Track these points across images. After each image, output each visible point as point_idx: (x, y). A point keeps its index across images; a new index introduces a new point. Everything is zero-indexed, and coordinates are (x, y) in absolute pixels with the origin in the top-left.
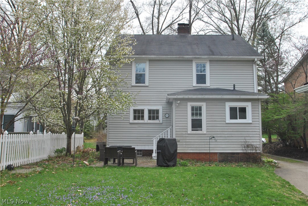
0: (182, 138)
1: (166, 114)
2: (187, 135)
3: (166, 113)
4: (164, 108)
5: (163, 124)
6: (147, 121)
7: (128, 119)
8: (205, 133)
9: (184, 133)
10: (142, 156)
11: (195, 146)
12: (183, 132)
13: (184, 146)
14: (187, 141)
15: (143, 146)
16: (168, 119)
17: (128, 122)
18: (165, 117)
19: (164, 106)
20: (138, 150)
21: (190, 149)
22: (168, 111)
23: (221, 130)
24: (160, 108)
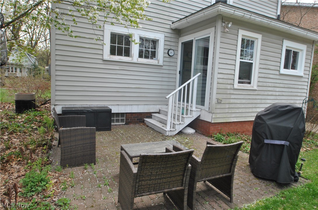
0: (225, 96)
1: (169, 50)
2: (232, 92)
3: (169, 48)
4: (167, 39)
5: (164, 67)
6: (137, 59)
7: (100, 52)
8: (255, 88)
9: (229, 87)
10: (126, 124)
11: (240, 110)
12: (228, 85)
13: (227, 111)
14: (232, 101)
15: (129, 106)
16: (172, 60)
17: (100, 57)
18: (167, 56)
19: (167, 35)
20: (118, 114)
21: (234, 115)
22: (172, 44)
23: (273, 85)
24: (160, 37)
